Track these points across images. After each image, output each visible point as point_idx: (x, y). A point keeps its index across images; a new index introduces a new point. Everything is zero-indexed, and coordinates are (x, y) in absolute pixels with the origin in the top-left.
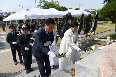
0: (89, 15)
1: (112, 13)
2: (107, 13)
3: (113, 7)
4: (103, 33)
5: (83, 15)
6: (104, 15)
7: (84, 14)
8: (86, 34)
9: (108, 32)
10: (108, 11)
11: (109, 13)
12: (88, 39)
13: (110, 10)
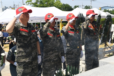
0: (108, 16)
5: (100, 16)
7: (102, 15)
8: (105, 44)
12: (107, 51)
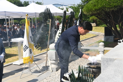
1: (103, 10)
2: (95, 9)
3: (103, 1)
4: (87, 40)
5: (65, 12)
6: (91, 13)
9: (93, 38)
10: (96, 7)
11: (98, 10)
13: (100, 6)
